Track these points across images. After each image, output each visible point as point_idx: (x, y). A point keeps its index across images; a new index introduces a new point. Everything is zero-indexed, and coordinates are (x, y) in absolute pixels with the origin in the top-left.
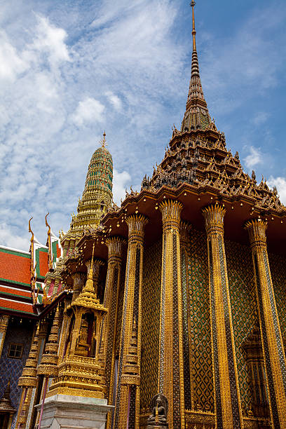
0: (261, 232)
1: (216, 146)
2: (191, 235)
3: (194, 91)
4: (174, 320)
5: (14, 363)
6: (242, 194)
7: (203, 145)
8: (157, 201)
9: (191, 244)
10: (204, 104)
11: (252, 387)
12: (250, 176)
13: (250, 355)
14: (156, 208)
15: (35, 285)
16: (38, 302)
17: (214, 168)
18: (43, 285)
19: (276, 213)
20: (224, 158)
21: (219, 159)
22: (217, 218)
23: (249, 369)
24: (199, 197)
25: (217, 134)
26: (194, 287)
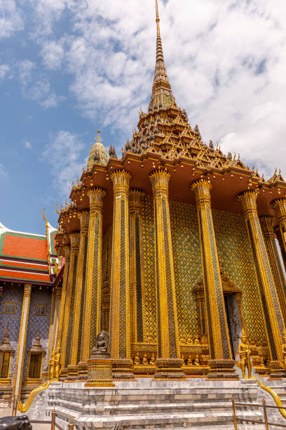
0: (205, 190)
1: (177, 121)
2: (145, 201)
3: (159, 75)
4: (121, 273)
5: (35, 318)
6: (183, 157)
7: (163, 122)
8: (107, 173)
9: (145, 208)
10: (168, 86)
11: (199, 322)
12: (208, 145)
13: (199, 297)
14: (107, 179)
15: (51, 260)
16: (52, 273)
17: (169, 140)
18: (57, 260)
19: (217, 171)
20: (181, 132)
21: (176, 133)
22: (162, 182)
23: (198, 308)
24: (142, 164)
25: (177, 111)
26: (148, 245)
